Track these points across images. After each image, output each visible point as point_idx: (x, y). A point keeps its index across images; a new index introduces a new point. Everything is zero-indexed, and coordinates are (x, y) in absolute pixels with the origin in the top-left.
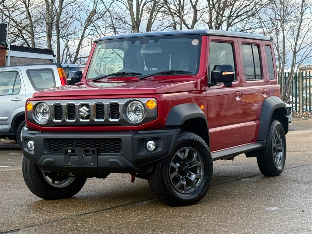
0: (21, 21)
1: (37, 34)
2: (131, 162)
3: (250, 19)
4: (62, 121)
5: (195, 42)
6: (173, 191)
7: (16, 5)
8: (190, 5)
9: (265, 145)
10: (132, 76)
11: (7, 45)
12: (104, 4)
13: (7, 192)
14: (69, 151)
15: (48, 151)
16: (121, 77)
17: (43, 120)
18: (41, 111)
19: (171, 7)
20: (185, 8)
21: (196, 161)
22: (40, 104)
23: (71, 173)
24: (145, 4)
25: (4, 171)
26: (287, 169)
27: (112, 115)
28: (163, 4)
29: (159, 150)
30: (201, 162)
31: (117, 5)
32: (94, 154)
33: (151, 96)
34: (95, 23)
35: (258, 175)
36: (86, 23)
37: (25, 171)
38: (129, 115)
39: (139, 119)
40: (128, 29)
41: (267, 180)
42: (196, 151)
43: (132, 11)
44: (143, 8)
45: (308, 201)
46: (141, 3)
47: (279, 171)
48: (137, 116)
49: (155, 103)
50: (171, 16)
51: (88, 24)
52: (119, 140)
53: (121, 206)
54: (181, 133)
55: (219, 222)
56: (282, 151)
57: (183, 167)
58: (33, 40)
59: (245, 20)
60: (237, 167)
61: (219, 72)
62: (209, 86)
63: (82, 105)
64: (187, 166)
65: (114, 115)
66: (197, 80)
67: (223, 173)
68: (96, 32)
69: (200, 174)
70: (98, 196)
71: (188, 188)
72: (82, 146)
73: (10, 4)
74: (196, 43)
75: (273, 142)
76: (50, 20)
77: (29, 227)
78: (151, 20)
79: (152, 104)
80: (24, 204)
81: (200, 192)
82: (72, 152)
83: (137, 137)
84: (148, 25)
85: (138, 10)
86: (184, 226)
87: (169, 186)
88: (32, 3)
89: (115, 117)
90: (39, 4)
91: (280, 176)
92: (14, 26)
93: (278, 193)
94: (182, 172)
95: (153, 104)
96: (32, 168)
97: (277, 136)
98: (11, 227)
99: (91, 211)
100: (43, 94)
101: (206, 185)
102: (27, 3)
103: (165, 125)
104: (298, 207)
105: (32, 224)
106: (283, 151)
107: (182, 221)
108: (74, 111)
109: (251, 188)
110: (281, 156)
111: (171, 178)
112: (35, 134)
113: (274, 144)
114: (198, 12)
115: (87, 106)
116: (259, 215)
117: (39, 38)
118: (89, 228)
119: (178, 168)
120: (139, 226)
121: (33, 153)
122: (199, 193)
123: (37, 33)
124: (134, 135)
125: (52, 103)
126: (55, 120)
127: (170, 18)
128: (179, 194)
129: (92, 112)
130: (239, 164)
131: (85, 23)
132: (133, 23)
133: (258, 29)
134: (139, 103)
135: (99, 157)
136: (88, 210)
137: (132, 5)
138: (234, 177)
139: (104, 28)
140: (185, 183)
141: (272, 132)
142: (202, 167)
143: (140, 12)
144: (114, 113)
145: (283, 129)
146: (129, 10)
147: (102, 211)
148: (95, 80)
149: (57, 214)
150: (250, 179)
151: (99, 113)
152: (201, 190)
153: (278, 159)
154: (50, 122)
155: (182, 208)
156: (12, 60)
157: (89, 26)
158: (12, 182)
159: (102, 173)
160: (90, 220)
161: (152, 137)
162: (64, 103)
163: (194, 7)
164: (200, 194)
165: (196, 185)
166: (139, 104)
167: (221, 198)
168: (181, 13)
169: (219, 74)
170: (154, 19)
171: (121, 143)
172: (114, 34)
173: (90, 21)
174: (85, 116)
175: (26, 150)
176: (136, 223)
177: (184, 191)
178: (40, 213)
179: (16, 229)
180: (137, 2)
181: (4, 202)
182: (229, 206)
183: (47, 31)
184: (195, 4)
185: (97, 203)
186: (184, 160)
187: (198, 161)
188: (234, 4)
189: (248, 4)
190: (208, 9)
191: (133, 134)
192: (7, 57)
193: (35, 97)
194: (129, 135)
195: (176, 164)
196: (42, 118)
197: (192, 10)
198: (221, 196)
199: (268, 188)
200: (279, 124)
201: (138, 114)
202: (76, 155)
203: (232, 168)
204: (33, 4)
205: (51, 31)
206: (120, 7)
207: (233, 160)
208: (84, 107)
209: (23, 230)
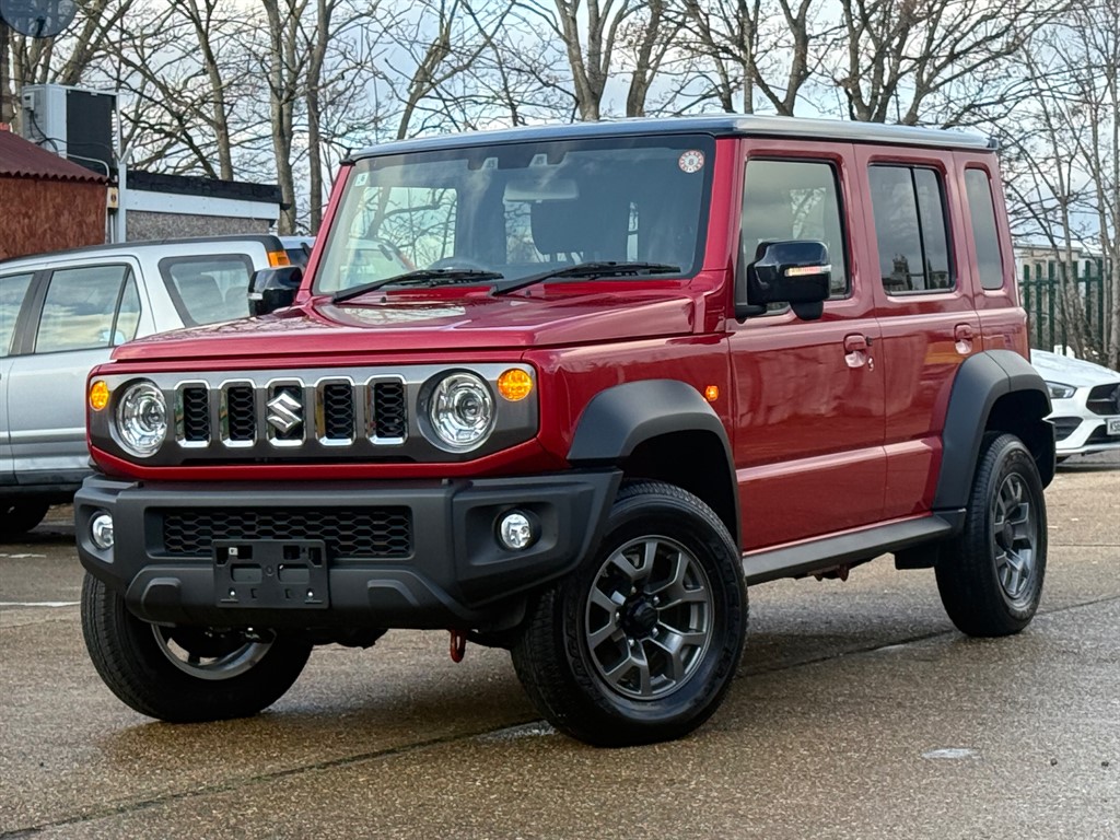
0: (186, 82)
1: (244, 130)
2: (448, 591)
3: (998, 65)
4: (210, 446)
5: (692, 162)
6: (598, 691)
7: (166, 24)
8: (783, 18)
9: (961, 525)
10: (471, 284)
11: (114, 172)
12: (475, 19)
13: (41, 695)
14: (230, 553)
15: (163, 550)
16: (433, 285)
17: (147, 442)
18: (141, 412)
19: (711, 27)
20: (761, 30)
21: (685, 584)
22: (136, 386)
23: (250, 629)
24: (620, 17)
25: (58, 618)
26: (1057, 610)
27: (379, 425)
28: (685, 15)
29: (545, 545)
30: (702, 587)
31: (524, 20)
32: (317, 560)
33: (517, 355)
34: (442, 87)
35: (943, 632)
36: (415, 87)
37: (88, 621)
38: (440, 423)
39: (473, 437)
40: (565, 106)
41: (969, 650)
42: (683, 549)
43: (573, 40)
44: (613, 30)
45: (1087, 725)
46: (606, 13)
47: (1018, 616)
48: (467, 428)
49: (529, 380)
50: (711, 57)
51: (419, 89)
52: (404, 511)
53: (422, 744)
54: (624, 485)
55: (742, 803)
56: (1029, 547)
57: (636, 607)
58: (223, 150)
59: (979, 68)
60: (880, 601)
61: (774, 267)
62: (741, 318)
63: (278, 390)
64: (653, 602)
65: (387, 425)
66: (694, 298)
67: (823, 626)
68: (448, 119)
69: (699, 629)
70: (350, 709)
71: (655, 681)
72: (278, 533)
73: (146, 22)
74: (695, 163)
75: (993, 516)
76: (286, 78)
77: (76, 820)
78: (645, 74)
79: (519, 384)
80: (85, 739)
81: (699, 694)
82: (240, 556)
83: (465, 502)
84: (633, 93)
85: (597, 37)
86: (614, 817)
87: (586, 675)
88: (223, 18)
89: (392, 429)
90: (250, 22)
91: (1021, 636)
92: (158, 100)
93: (992, 698)
94: (633, 624)
95: (525, 384)
96: (113, 611)
97: (1010, 492)
98: (12, 819)
99: (310, 764)
100: (155, 349)
101: (720, 668)
102: (203, 16)
103: (568, 458)
104: (1045, 747)
105: (89, 810)
106: (1034, 546)
107: (615, 799)
108: (251, 409)
109: (904, 679)
110: (1025, 564)
111: (592, 646)
112: (115, 492)
113: (998, 520)
114: (811, 42)
115: (295, 391)
116: (894, 776)
117: (249, 141)
118: (279, 823)
119: (618, 610)
120: (457, 818)
121: (109, 558)
122: (696, 700)
123: (245, 126)
124: (454, 495)
125: (175, 382)
126: (184, 440)
127: (707, 63)
128: (621, 701)
129: (310, 414)
130: (894, 591)
131: (411, 86)
132: (578, 86)
133: (1026, 100)
134: (474, 378)
135: (334, 571)
136: (298, 758)
137: (574, 20)
138: (854, 639)
139: (476, 102)
140: (643, 663)
141: (988, 479)
142: (706, 606)
143: (604, 47)
144: (386, 415)
145: (1032, 467)
146: (565, 39)
147: (348, 764)
148: (341, 300)
149: (188, 773)
150: (910, 646)
151: (336, 416)
152: (703, 688)
153: (1016, 575)
154: (168, 448)
155: (632, 751)
156: (132, 221)
157: (423, 96)
158: (73, 660)
159: (360, 628)
160: (296, 794)
161: (519, 501)
162: (215, 382)
163: (798, 25)
164: (698, 702)
165: (687, 671)
166: (475, 383)
167: (782, 718)
168: (748, 48)
169: (773, 274)
170: (655, 70)
171: (411, 522)
172: (511, 124)
173: (424, 79)
174: (288, 426)
175: (88, 547)
176: (452, 807)
177: (640, 692)
178: (129, 770)
179: (28, 826)
180: (591, 8)
181: (18, 732)
182: (802, 743)
183: (276, 118)
184: (800, 14)
185: (341, 733)
186: (639, 583)
187: (691, 586)
188: (939, 12)
189: (989, 12)
190: (846, 30)
191: (453, 489)
192: (113, 211)
193: (119, 361)
194: (436, 495)
195: (610, 597)
196: (143, 436)
197: (791, 37)
198: (786, 709)
199: (964, 679)
200: (1016, 450)
201: (471, 418)
202: (257, 566)
203: (863, 606)
204: (226, 21)
205: (290, 116)
206: (536, 28)
207: (844, 579)
208: (284, 397)
209: (50, 829)
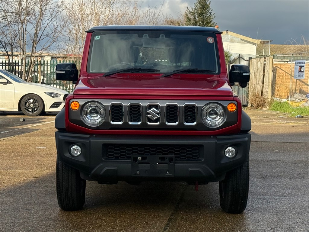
4: (123, 123)
14: (138, 159)
15: (106, 157)
29: (239, 157)
49: (235, 106)
61: (241, 72)
82: (142, 159)
103: (241, 130)
124: (217, 141)
126: (112, 122)
129: (162, 115)
135: (176, 165)
144: (188, 115)
174: (155, 118)
175: (67, 155)
202: (148, 163)
208: (153, 109)
